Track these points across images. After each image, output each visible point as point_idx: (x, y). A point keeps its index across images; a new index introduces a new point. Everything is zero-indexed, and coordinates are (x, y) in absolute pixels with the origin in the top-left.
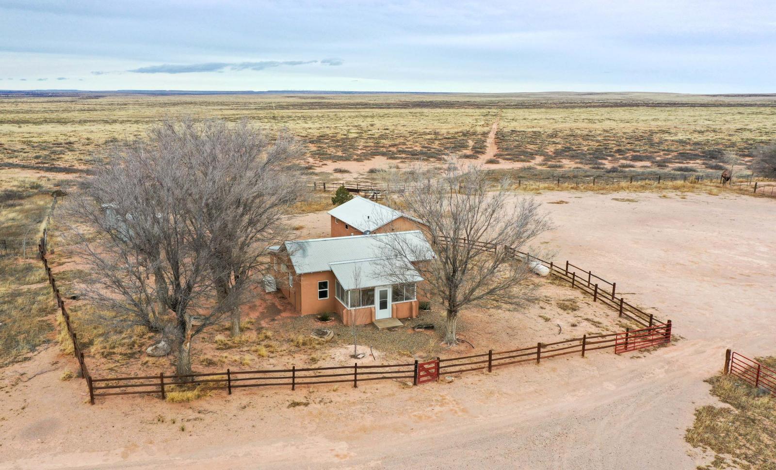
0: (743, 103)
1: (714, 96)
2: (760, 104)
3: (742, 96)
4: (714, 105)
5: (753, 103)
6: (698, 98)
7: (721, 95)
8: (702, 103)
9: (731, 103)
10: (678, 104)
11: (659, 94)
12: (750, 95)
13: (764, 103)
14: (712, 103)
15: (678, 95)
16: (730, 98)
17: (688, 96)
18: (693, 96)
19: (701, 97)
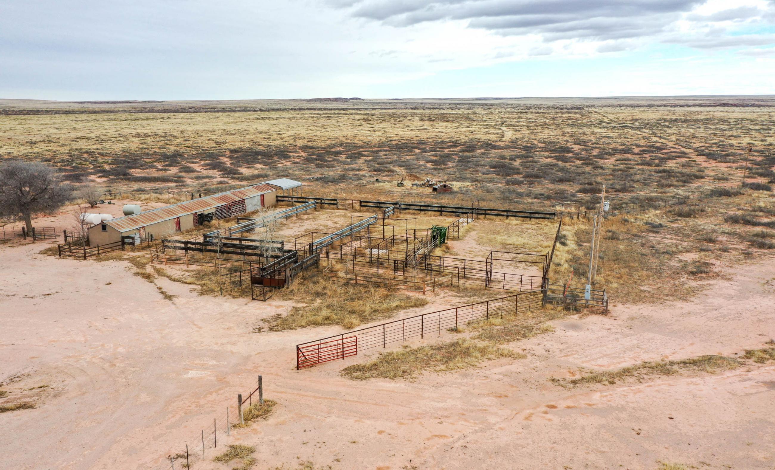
0: (107, 109)
1: (81, 103)
2: (122, 111)
3: (108, 102)
4: (79, 112)
5: (116, 109)
6: (65, 105)
7: (88, 102)
8: (67, 110)
9: (96, 109)
10: (42, 111)
11: (24, 101)
12: (115, 102)
13: (126, 109)
14: (77, 109)
15: (45, 102)
16: (96, 105)
17: (55, 103)
18: (61, 103)
19: (69, 104)
